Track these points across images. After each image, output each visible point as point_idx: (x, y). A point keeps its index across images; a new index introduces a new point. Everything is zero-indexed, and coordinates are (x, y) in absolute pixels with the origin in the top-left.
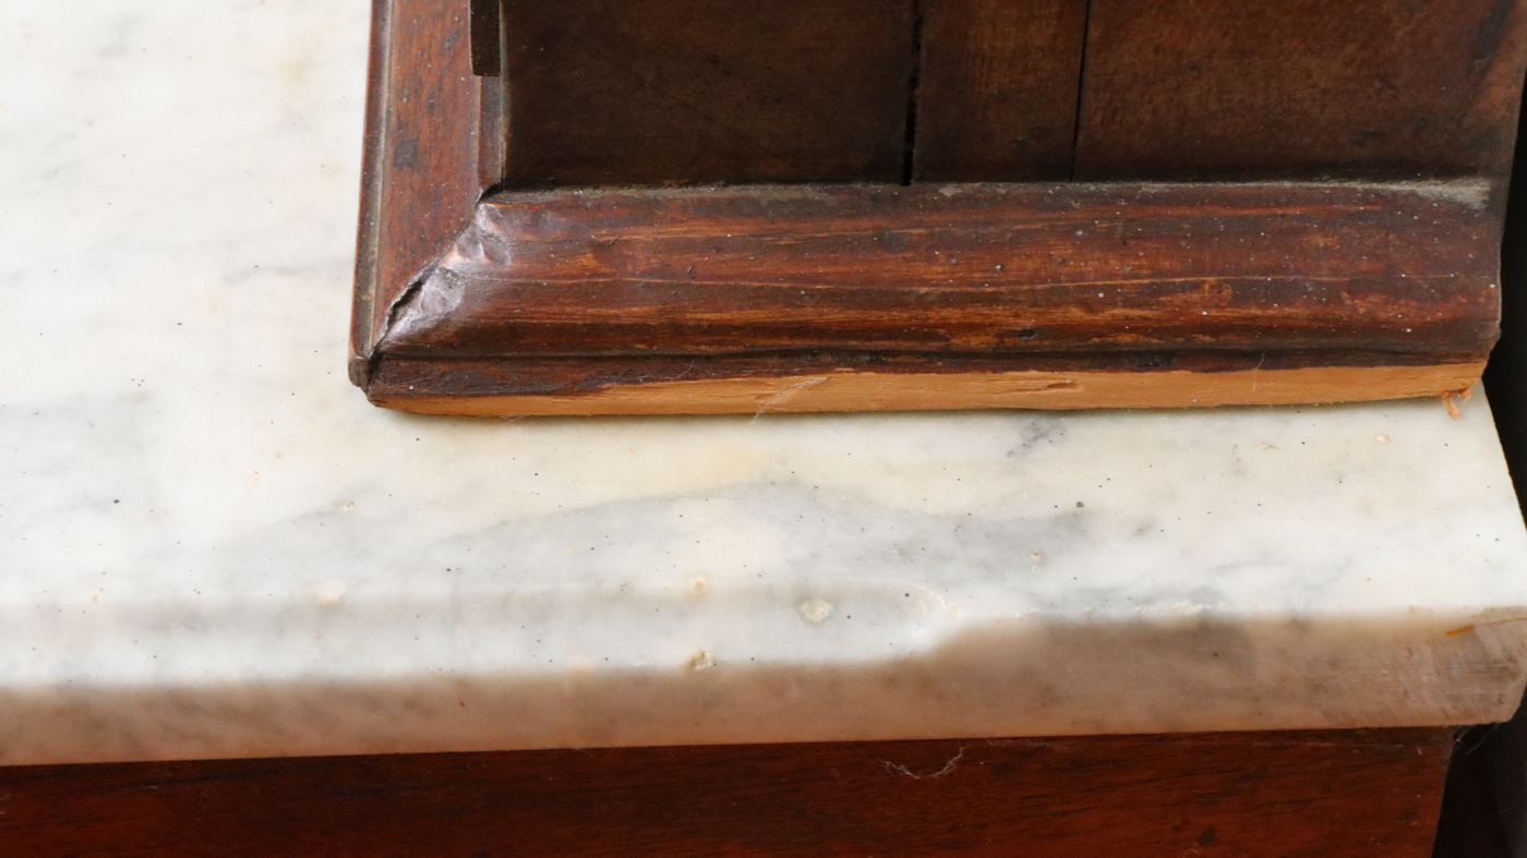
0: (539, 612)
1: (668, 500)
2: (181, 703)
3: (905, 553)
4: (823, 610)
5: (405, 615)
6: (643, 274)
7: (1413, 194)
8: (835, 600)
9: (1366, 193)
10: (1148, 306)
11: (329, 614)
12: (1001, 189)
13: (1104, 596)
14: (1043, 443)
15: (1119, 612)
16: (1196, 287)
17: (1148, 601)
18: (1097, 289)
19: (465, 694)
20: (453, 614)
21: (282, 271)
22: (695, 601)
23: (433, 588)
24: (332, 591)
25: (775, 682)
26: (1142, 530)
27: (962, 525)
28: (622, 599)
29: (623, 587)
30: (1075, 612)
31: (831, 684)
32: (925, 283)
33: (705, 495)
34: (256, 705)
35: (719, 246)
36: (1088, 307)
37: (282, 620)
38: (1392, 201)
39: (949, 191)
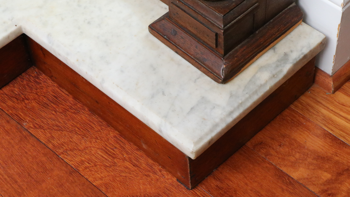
0: (256, 92)
1: (254, 76)
2: (235, 120)
3: (277, 66)
4: (276, 76)
5: (247, 99)
6: (241, 57)
7: (290, 7)
8: (276, 74)
9: (287, 9)
10: (279, 31)
11: (241, 104)
12: (261, 29)
13: (295, 59)
14: (275, 50)
15: (298, 60)
16: (281, 27)
17: (299, 57)
18: (274, 33)
19: (255, 103)
20: (250, 97)
21: (198, 78)
22: (266, 82)
23: (247, 96)
24: (240, 102)
25: (275, 85)
26: (292, 51)
27: (278, 61)
28: (261, 86)
29: (261, 85)
30: (295, 62)
31: (280, 81)
32: (262, 42)
33: (257, 73)
34: (240, 115)
35: (245, 50)
36: (274, 35)
37: (238, 107)
38: (290, 9)
39: (257, 32)
